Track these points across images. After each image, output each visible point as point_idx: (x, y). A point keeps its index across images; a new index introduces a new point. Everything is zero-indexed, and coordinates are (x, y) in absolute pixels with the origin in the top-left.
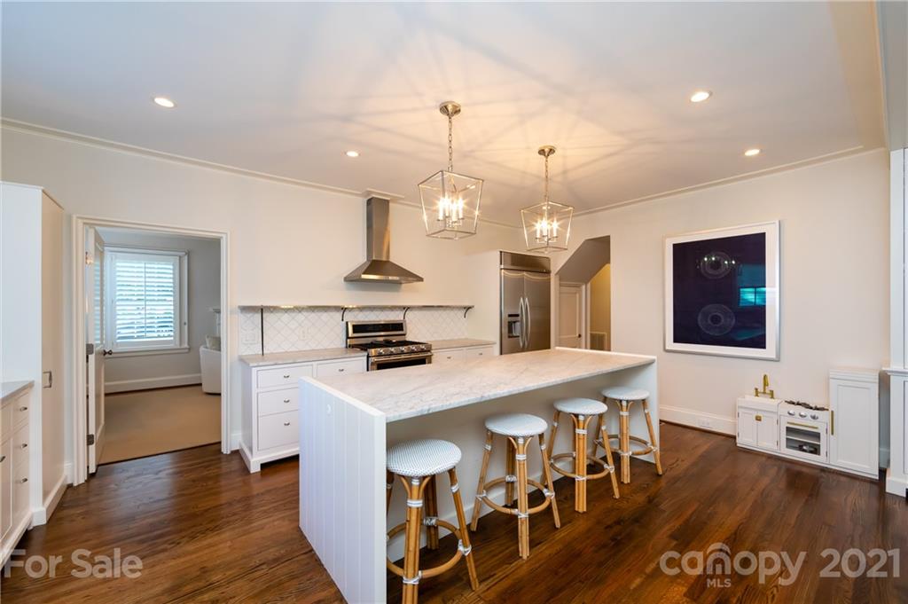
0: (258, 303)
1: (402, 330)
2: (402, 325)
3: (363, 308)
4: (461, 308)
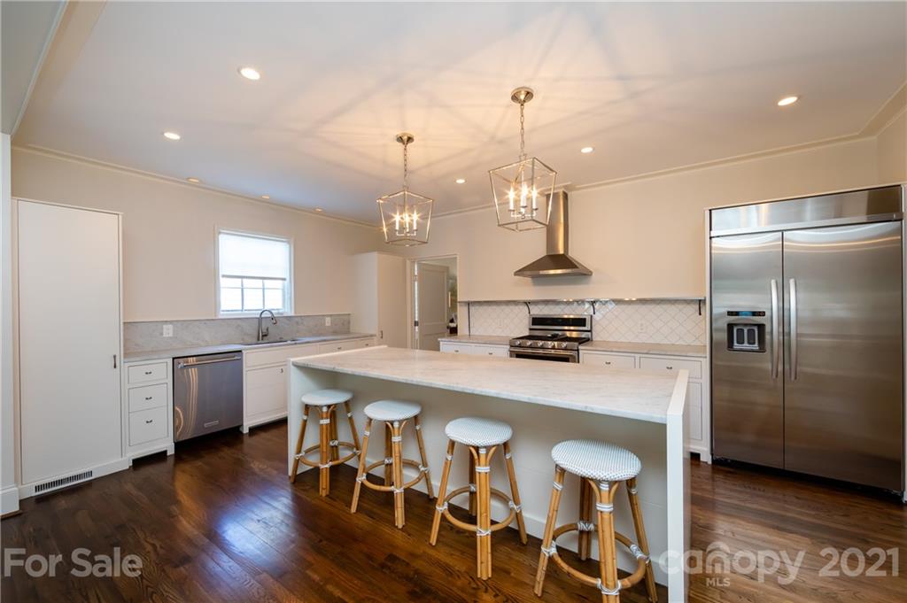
0: (467, 300)
1: (585, 326)
2: (585, 319)
3: (546, 302)
4: (692, 301)
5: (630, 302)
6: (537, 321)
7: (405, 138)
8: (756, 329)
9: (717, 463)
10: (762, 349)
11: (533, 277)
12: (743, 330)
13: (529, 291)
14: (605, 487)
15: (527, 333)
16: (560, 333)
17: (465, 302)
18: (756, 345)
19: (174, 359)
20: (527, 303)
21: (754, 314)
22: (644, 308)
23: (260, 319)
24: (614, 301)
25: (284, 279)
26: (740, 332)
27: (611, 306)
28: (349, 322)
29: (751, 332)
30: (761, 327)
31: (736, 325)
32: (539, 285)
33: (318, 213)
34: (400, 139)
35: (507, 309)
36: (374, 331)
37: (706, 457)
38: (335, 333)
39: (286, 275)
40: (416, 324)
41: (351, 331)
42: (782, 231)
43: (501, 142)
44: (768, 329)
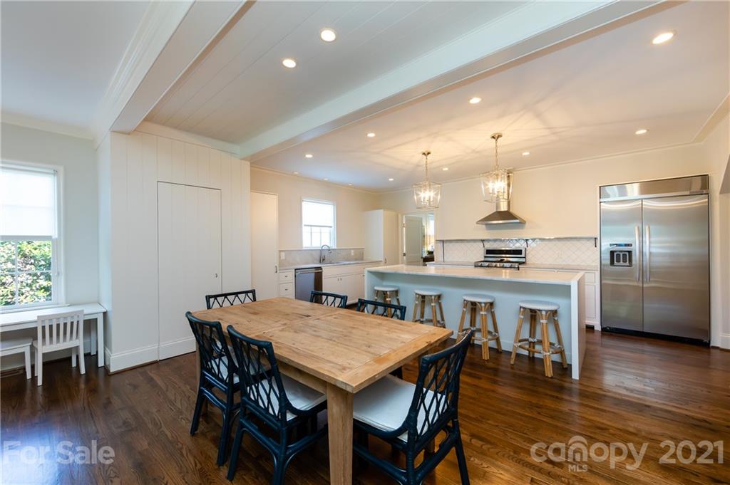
0: (442, 239)
1: (521, 254)
2: (521, 251)
3: (495, 240)
4: (591, 238)
5: (549, 240)
6: (489, 252)
7: (426, 153)
8: (627, 253)
9: (604, 330)
10: (631, 265)
11: (486, 224)
12: (619, 255)
13: (483, 233)
14: (544, 313)
15: (483, 260)
16: (505, 259)
17: (440, 241)
18: (628, 263)
19: (296, 270)
20: (483, 241)
21: (626, 245)
22: (559, 244)
23: (321, 251)
24: (540, 239)
25: (331, 227)
26: (618, 255)
27: (539, 242)
28: (363, 254)
29: (625, 256)
30: (630, 252)
31: (616, 251)
32: (490, 229)
33: (350, 187)
34: (424, 154)
35: (469, 245)
36: (382, 259)
37: (598, 328)
38: (356, 260)
39: (332, 224)
40: (404, 255)
41: (365, 258)
42: (642, 200)
43: (478, 152)
44: (633, 253)
